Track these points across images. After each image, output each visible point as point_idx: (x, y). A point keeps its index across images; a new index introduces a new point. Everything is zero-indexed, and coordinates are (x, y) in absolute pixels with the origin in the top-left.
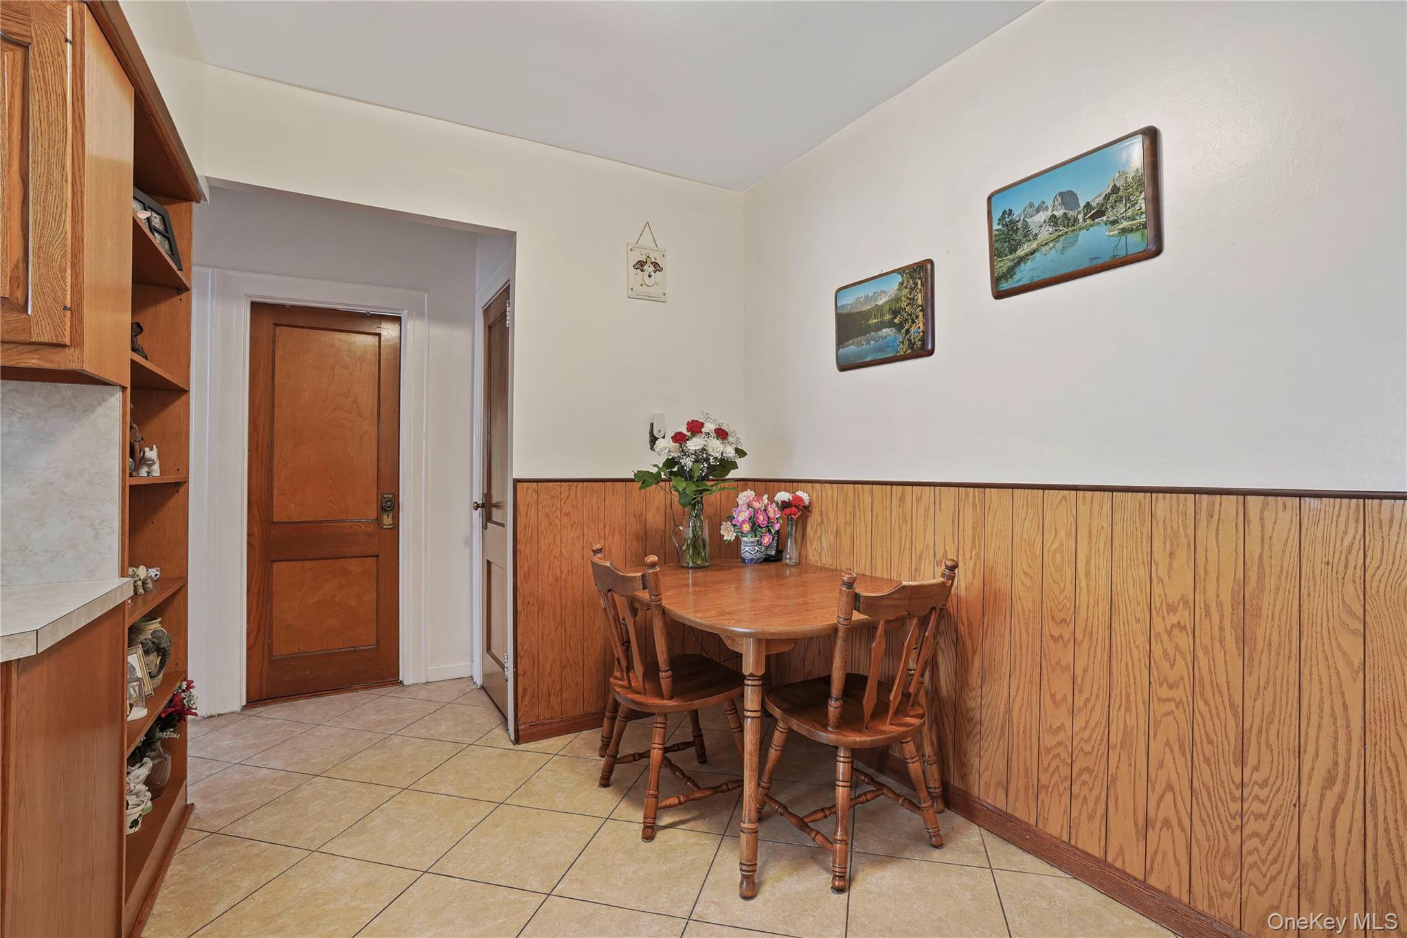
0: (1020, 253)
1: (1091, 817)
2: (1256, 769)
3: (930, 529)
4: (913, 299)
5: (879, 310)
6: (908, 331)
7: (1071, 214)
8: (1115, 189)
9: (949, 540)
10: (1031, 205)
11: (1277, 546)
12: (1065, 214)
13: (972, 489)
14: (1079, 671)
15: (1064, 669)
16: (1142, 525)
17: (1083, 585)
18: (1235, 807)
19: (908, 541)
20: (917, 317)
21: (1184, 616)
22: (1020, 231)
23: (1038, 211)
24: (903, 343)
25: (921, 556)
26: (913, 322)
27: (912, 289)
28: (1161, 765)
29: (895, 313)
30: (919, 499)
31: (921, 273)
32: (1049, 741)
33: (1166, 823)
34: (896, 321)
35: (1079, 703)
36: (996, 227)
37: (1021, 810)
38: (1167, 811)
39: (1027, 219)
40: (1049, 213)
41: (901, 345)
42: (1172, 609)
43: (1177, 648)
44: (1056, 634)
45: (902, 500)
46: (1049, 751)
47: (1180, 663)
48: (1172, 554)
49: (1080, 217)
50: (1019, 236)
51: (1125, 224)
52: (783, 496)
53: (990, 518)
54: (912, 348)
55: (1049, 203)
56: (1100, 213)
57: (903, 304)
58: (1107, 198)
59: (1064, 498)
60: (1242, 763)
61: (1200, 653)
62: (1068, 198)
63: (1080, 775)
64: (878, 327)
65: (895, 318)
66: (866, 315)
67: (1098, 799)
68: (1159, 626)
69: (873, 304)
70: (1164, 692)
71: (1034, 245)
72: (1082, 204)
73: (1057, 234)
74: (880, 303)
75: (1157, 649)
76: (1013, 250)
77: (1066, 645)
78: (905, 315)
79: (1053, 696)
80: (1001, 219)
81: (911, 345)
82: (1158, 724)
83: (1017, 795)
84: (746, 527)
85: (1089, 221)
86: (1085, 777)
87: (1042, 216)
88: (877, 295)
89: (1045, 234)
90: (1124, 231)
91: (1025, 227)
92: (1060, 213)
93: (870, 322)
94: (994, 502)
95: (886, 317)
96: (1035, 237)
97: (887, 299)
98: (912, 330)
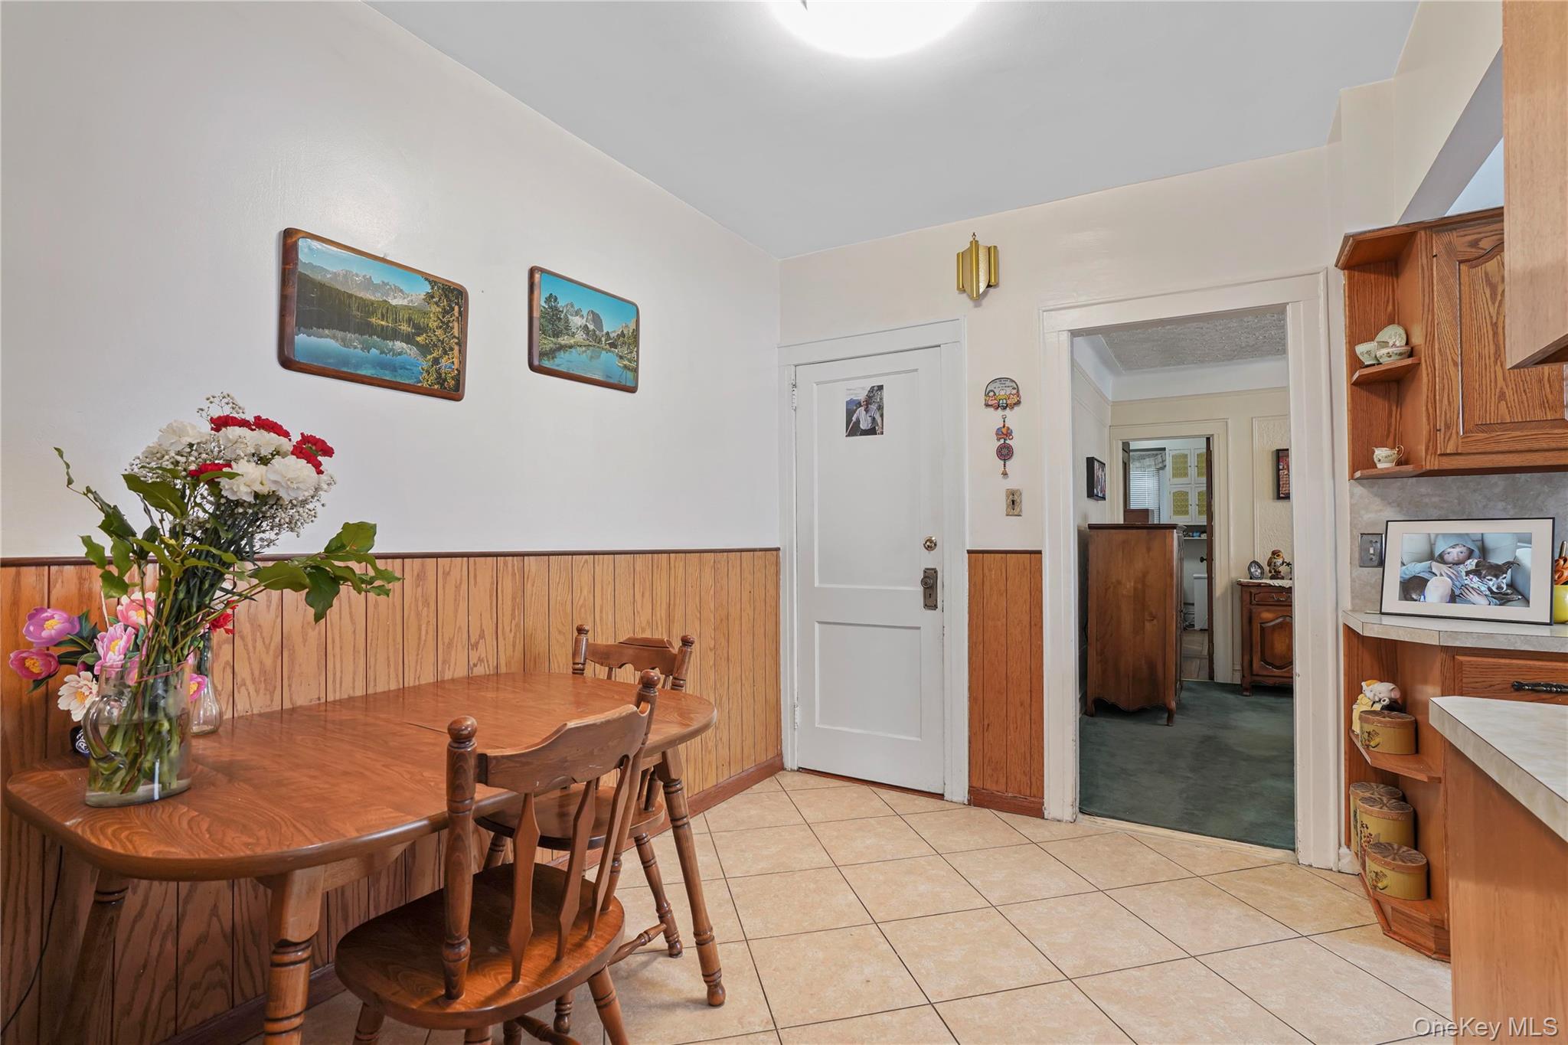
0: (561, 341)
3: (463, 606)
4: (447, 324)
5: (389, 311)
6: (436, 361)
7: (597, 332)
8: (620, 334)
9: (486, 617)
10: (572, 306)
12: (594, 330)
13: (511, 558)
17: (599, 630)
19: (432, 627)
20: (452, 349)
22: (563, 322)
23: (576, 313)
24: (428, 372)
25: (451, 641)
26: (445, 353)
27: (441, 311)
29: (418, 328)
30: (446, 574)
31: (460, 300)
34: (418, 339)
39: (570, 317)
40: (584, 321)
41: (425, 374)
45: (420, 577)
49: (603, 339)
50: (561, 325)
51: (626, 362)
53: (528, 586)
54: (442, 385)
55: (585, 313)
56: (613, 345)
57: (433, 324)
58: (619, 337)
59: (586, 561)
62: (596, 319)
64: (395, 335)
65: (419, 335)
66: (368, 307)
69: (378, 298)
71: (572, 341)
72: (605, 331)
73: (587, 343)
74: (394, 302)
76: (556, 335)
78: (434, 338)
80: (542, 299)
81: (441, 380)
85: (608, 346)
87: (578, 321)
88: (385, 288)
89: (580, 337)
90: (625, 367)
91: (567, 321)
92: (591, 327)
93: (373, 320)
94: (533, 569)
95: (405, 328)
96: (573, 335)
97: (405, 302)
98: (444, 362)
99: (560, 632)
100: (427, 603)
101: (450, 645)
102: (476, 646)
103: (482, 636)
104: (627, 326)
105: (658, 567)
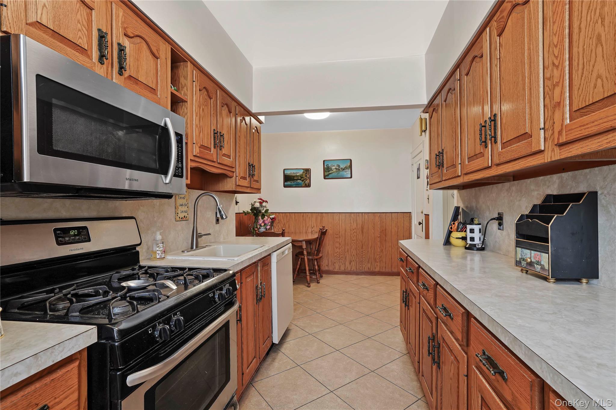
0: (330, 172)
1: (343, 264)
2: (364, 249)
3: (310, 221)
4: (306, 176)
5: (297, 176)
6: (305, 182)
7: (339, 168)
8: (346, 167)
9: (315, 224)
11: (366, 220)
13: (320, 213)
14: (340, 242)
15: (338, 242)
16: (350, 218)
17: (341, 228)
18: (361, 255)
19: (305, 224)
21: (355, 231)
23: (333, 166)
26: (306, 180)
27: (306, 174)
28: (353, 253)
29: (302, 178)
30: (307, 216)
31: (307, 171)
32: (335, 255)
33: (354, 261)
34: (302, 179)
35: (340, 246)
36: (325, 166)
37: (331, 268)
38: (354, 259)
40: (335, 167)
42: (354, 230)
43: (354, 235)
44: (336, 237)
45: (303, 216)
46: (335, 256)
47: (355, 237)
48: (354, 222)
50: (330, 169)
52: (273, 216)
53: (324, 219)
55: (335, 166)
56: (343, 170)
57: (304, 176)
58: (345, 168)
59: (338, 214)
60: (362, 248)
61: (357, 235)
62: (339, 166)
63: (341, 258)
64: (298, 179)
66: (294, 177)
67: (344, 261)
68: (352, 233)
69: (295, 175)
70: (353, 242)
71: (333, 172)
72: (341, 168)
74: (297, 175)
75: (352, 236)
76: (329, 171)
77: (338, 238)
78: (304, 178)
79: (336, 247)
80: (326, 166)
81: (306, 185)
82: (352, 247)
83: (330, 267)
84: (263, 224)
86: (342, 258)
87: (334, 167)
88: (296, 173)
89: (335, 170)
91: (331, 168)
92: (337, 168)
93: (295, 178)
94: (325, 215)
95: (299, 178)
96: (333, 170)
97: (299, 174)
98: (306, 182)
99: (331, 228)
100: (304, 220)
101: (308, 227)
102: (313, 228)
103: (314, 226)
104: (347, 165)
105: (358, 216)
